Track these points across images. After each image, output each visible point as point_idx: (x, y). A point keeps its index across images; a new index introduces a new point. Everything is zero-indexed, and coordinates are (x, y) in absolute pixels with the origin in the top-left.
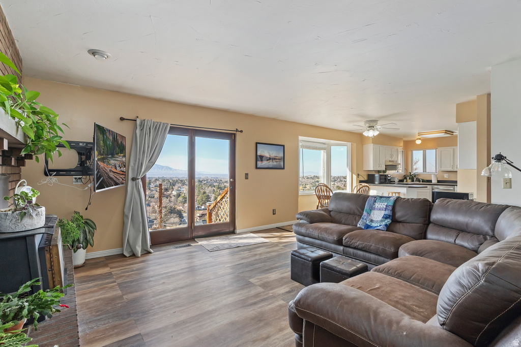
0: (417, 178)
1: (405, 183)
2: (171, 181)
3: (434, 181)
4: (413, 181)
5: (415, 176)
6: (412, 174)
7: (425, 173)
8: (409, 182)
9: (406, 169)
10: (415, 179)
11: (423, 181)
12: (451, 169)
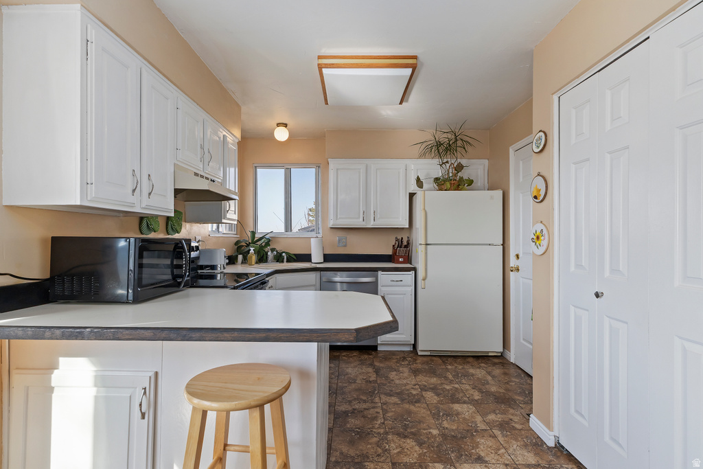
5: (268, 244)
6: (257, 236)
7: (290, 233)
8: (255, 261)
9: (240, 222)
11: (290, 258)
12: (358, 223)
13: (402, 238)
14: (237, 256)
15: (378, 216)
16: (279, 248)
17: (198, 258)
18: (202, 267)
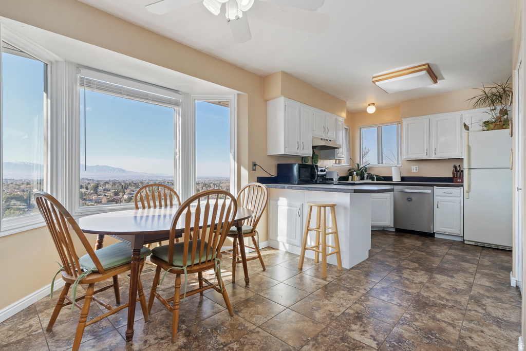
0: (369, 174)
1: (350, 181)
2: (123, 184)
3: (396, 179)
4: (362, 179)
5: (366, 171)
6: (360, 167)
7: (381, 165)
8: (357, 180)
9: (352, 159)
10: (366, 175)
11: (379, 178)
12: (424, 157)
13: (459, 166)
14: (348, 177)
15: (438, 151)
16: (373, 173)
17: (325, 175)
18: (328, 179)
